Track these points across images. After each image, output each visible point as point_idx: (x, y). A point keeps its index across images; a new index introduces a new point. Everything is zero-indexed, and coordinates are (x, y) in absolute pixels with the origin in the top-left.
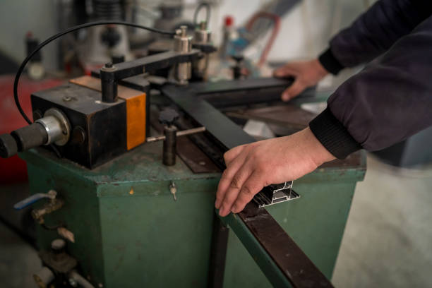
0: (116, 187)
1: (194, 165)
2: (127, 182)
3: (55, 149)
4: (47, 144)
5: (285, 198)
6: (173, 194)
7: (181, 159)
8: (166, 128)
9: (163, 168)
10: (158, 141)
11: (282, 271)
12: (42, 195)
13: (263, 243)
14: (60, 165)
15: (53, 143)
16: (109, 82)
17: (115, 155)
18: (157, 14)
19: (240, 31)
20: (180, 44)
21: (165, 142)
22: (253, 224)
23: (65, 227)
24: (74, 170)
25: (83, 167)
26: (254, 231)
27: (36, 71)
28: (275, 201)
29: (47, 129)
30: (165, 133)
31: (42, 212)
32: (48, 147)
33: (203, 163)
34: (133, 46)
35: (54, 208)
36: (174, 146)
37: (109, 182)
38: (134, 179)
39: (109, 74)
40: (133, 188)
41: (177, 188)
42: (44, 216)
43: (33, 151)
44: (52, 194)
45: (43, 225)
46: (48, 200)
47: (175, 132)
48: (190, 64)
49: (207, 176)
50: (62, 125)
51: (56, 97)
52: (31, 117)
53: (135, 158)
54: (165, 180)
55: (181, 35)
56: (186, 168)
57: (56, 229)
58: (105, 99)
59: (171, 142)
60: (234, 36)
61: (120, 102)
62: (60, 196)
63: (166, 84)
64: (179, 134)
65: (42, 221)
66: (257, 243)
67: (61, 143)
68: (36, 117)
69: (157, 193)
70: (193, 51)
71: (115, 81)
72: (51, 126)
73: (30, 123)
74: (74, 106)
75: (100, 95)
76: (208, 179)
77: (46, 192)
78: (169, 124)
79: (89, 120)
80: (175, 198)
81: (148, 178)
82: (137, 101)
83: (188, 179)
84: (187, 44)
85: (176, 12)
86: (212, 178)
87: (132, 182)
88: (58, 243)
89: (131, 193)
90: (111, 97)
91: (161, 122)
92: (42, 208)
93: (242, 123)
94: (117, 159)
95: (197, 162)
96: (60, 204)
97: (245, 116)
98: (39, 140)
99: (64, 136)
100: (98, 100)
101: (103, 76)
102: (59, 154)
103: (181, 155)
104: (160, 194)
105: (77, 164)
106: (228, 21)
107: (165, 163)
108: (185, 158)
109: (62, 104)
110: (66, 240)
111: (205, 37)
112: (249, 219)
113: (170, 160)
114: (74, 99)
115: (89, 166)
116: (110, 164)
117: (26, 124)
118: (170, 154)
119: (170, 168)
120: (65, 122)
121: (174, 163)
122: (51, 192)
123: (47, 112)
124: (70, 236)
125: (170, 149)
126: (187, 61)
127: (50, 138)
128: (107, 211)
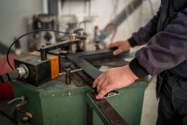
0: (47, 93)
1: (78, 84)
2: (51, 91)
3: (23, 80)
4: (20, 78)
5: (113, 94)
6: (69, 95)
7: (73, 82)
8: (66, 69)
9: (66, 86)
10: (63, 74)
11: (109, 120)
12: (19, 98)
13: (103, 111)
14: (26, 86)
15: (23, 77)
16: (43, 52)
17: (47, 81)
18: (67, 27)
19: (101, 32)
20: (72, 37)
21: (66, 75)
22: (100, 104)
23: (28, 111)
24: (31, 88)
25: (34, 86)
26: (100, 107)
27: (18, 52)
28: (109, 95)
29: (20, 72)
30: (66, 71)
31: (19, 105)
32: (20, 79)
33: (81, 83)
34: (58, 40)
35: (23, 104)
36: (70, 76)
37: (44, 91)
38: (54, 90)
39: (43, 49)
40: (54, 93)
41: (71, 93)
42: (20, 107)
43: (14, 80)
44: (23, 98)
45: (19, 111)
46: (21, 100)
47: (70, 71)
48: (76, 45)
49: (83, 87)
50: (26, 70)
51: (23, 60)
52: (14, 68)
53: (55, 82)
54: (66, 90)
55: (72, 33)
56: (75, 85)
57: (25, 113)
58: (42, 59)
59: (68, 75)
60: (99, 34)
61: (48, 60)
62: (26, 99)
63: (68, 53)
64: (71, 71)
65: (19, 109)
66: (101, 111)
67: (26, 77)
68: (16, 67)
69: (63, 95)
70: (77, 40)
71: (46, 52)
72: (22, 71)
73: (13, 70)
74: (30, 63)
75: (40, 58)
76: (83, 88)
77: (20, 97)
78: (67, 68)
79: (36, 68)
80: (70, 97)
81: (60, 89)
82: (55, 60)
83: (75, 89)
84: (74, 37)
85: (74, 25)
86: (85, 88)
87: (53, 91)
88: (25, 118)
89: (53, 95)
90: (44, 58)
91: (64, 67)
92: (18, 103)
93: (98, 67)
94: (48, 83)
95: (79, 82)
96: (26, 102)
97: (100, 64)
98: (17, 76)
99: (26, 74)
100: (40, 60)
101: (41, 51)
102: (25, 82)
103: (73, 80)
104: (64, 96)
105: (32, 85)
106: (96, 28)
107: (67, 83)
108: (74, 81)
109: (26, 62)
110: (29, 117)
111: (82, 34)
112: (98, 103)
113: (68, 82)
114: (30, 60)
115: (36, 85)
116: (45, 85)
117: (12, 70)
118: (68, 80)
119: (69, 85)
120: (27, 69)
121: (70, 83)
122: (22, 97)
123: (20, 65)
124: (30, 115)
125: (68, 78)
126: (75, 44)
127: (21, 75)
128: (44, 103)
